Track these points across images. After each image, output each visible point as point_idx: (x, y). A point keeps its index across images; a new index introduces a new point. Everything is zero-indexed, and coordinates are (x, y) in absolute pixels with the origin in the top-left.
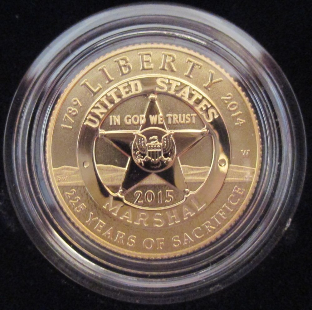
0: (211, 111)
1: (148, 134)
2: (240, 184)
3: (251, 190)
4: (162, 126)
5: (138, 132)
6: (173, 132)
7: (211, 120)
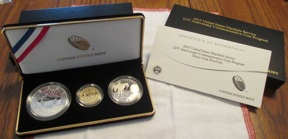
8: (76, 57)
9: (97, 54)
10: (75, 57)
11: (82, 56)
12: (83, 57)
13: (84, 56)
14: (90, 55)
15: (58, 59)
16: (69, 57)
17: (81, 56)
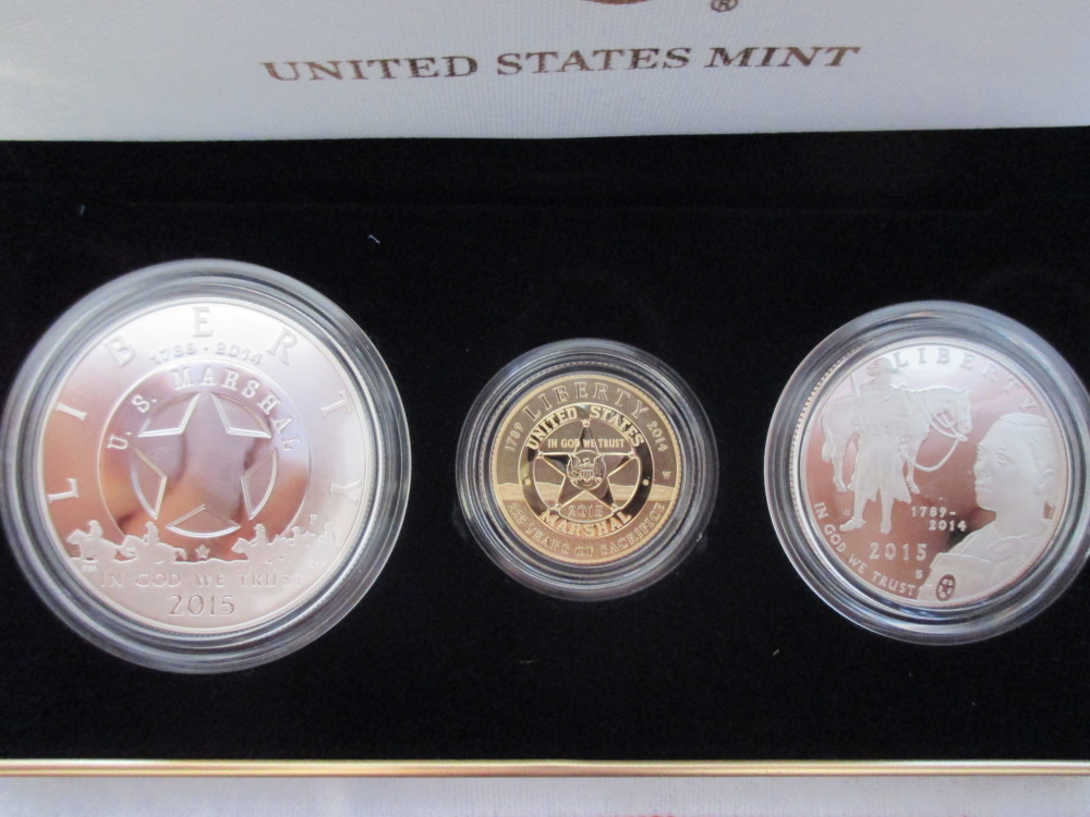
0: (637, 436)
1: (582, 456)
2: (662, 503)
3: (671, 507)
4: (594, 449)
5: (574, 454)
6: (605, 454)
7: (637, 445)
8: (488, 65)
9: (747, 53)
10: (473, 65)
11: (564, 56)
12: (574, 69)
13: (582, 64)
14: (662, 58)
15: (270, 66)
16: (403, 55)
17: (549, 59)
